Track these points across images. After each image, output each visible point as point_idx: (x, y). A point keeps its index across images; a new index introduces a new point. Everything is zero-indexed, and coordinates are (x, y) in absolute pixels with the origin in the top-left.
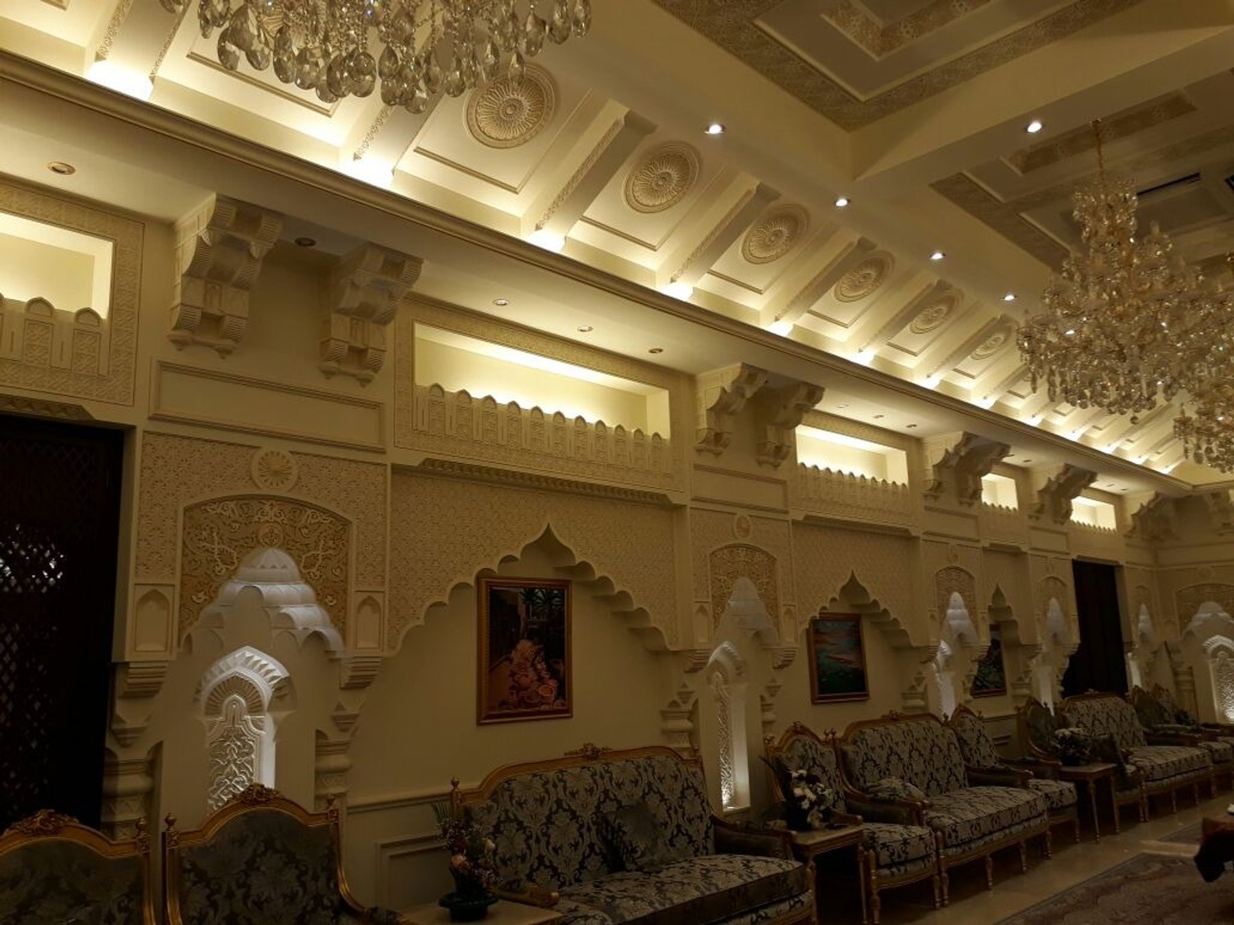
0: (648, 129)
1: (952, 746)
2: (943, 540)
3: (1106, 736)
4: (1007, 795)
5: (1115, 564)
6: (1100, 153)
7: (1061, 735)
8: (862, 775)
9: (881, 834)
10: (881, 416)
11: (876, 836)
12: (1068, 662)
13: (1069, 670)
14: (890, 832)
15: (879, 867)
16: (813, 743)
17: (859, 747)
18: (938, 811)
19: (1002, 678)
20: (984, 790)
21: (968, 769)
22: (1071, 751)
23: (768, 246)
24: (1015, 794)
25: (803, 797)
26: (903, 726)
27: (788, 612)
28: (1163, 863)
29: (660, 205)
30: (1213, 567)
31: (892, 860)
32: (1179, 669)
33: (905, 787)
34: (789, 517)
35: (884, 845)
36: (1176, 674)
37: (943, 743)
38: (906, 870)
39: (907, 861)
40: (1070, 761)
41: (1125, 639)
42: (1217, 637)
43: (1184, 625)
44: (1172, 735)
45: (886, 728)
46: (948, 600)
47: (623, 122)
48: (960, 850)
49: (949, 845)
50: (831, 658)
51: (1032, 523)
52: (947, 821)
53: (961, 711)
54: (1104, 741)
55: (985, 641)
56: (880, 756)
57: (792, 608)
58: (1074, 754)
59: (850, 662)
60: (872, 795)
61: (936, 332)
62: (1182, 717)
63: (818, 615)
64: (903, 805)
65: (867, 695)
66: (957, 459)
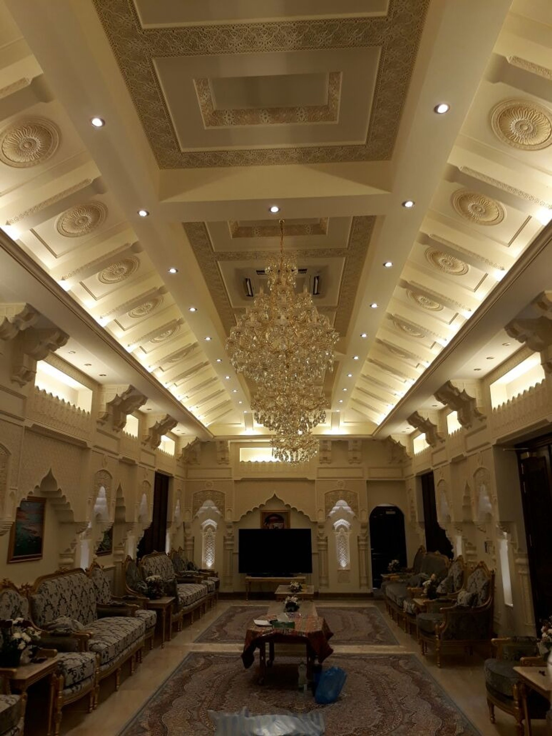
0: (45, 98)
1: (91, 591)
2: (101, 451)
3: (171, 580)
4: (127, 623)
5: (169, 475)
6: (282, 239)
7: (149, 580)
8: (43, 617)
9: (67, 662)
10: (90, 365)
11: (64, 664)
12: (143, 533)
13: (143, 538)
14: (73, 659)
15: (65, 688)
16: (17, 595)
17: (43, 595)
18: (94, 639)
19: (111, 544)
20: (112, 620)
21: (98, 605)
22: (155, 590)
23: (76, 225)
24: (132, 621)
25: (21, 639)
26: (67, 577)
27: (12, 495)
28: (204, 657)
29: (19, 162)
30: (214, 481)
31: (74, 681)
32: (188, 538)
33: (74, 623)
34: (24, 424)
35: (71, 671)
36: (185, 540)
37: (87, 588)
38: (81, 687)
39: (83, 680)
40: (154, 597)
41: (168, 520)
42: (209, 520)
43: (194, 512)
44: (189, 577)
45: (59, 580)
46: (98, 491)
47: (30, 83)
48: (108, 666)
49: (103, 663)
50: (25, 529)
51: (142, 446)
52: (103, 646)
53: (95, 566)
54: (170, 583)
55: (111, 519)
56: (54, 601)
57: (15, 491)
58: (156, 592)
59: (35, 532)
60: (52, 631)
61: (141, 318)
62: (191, 566)
63: (26, 498)
64: (76, 637)
65: (41, 556)
66: (120, 401)
